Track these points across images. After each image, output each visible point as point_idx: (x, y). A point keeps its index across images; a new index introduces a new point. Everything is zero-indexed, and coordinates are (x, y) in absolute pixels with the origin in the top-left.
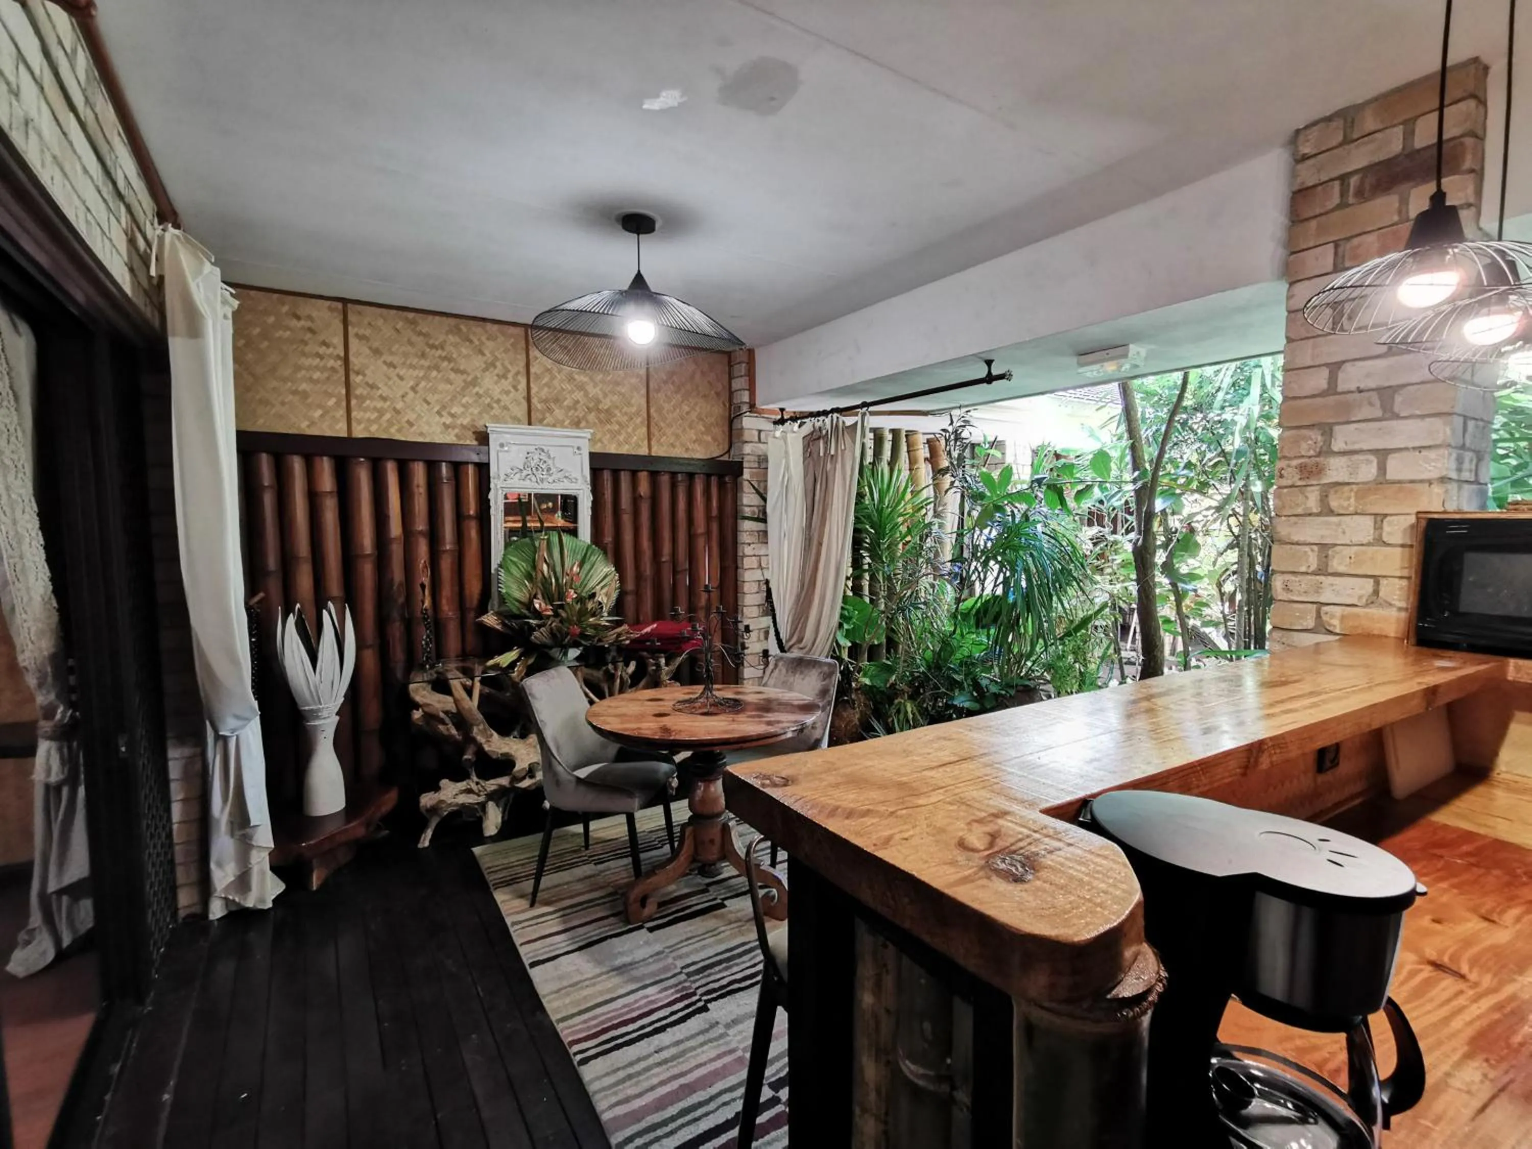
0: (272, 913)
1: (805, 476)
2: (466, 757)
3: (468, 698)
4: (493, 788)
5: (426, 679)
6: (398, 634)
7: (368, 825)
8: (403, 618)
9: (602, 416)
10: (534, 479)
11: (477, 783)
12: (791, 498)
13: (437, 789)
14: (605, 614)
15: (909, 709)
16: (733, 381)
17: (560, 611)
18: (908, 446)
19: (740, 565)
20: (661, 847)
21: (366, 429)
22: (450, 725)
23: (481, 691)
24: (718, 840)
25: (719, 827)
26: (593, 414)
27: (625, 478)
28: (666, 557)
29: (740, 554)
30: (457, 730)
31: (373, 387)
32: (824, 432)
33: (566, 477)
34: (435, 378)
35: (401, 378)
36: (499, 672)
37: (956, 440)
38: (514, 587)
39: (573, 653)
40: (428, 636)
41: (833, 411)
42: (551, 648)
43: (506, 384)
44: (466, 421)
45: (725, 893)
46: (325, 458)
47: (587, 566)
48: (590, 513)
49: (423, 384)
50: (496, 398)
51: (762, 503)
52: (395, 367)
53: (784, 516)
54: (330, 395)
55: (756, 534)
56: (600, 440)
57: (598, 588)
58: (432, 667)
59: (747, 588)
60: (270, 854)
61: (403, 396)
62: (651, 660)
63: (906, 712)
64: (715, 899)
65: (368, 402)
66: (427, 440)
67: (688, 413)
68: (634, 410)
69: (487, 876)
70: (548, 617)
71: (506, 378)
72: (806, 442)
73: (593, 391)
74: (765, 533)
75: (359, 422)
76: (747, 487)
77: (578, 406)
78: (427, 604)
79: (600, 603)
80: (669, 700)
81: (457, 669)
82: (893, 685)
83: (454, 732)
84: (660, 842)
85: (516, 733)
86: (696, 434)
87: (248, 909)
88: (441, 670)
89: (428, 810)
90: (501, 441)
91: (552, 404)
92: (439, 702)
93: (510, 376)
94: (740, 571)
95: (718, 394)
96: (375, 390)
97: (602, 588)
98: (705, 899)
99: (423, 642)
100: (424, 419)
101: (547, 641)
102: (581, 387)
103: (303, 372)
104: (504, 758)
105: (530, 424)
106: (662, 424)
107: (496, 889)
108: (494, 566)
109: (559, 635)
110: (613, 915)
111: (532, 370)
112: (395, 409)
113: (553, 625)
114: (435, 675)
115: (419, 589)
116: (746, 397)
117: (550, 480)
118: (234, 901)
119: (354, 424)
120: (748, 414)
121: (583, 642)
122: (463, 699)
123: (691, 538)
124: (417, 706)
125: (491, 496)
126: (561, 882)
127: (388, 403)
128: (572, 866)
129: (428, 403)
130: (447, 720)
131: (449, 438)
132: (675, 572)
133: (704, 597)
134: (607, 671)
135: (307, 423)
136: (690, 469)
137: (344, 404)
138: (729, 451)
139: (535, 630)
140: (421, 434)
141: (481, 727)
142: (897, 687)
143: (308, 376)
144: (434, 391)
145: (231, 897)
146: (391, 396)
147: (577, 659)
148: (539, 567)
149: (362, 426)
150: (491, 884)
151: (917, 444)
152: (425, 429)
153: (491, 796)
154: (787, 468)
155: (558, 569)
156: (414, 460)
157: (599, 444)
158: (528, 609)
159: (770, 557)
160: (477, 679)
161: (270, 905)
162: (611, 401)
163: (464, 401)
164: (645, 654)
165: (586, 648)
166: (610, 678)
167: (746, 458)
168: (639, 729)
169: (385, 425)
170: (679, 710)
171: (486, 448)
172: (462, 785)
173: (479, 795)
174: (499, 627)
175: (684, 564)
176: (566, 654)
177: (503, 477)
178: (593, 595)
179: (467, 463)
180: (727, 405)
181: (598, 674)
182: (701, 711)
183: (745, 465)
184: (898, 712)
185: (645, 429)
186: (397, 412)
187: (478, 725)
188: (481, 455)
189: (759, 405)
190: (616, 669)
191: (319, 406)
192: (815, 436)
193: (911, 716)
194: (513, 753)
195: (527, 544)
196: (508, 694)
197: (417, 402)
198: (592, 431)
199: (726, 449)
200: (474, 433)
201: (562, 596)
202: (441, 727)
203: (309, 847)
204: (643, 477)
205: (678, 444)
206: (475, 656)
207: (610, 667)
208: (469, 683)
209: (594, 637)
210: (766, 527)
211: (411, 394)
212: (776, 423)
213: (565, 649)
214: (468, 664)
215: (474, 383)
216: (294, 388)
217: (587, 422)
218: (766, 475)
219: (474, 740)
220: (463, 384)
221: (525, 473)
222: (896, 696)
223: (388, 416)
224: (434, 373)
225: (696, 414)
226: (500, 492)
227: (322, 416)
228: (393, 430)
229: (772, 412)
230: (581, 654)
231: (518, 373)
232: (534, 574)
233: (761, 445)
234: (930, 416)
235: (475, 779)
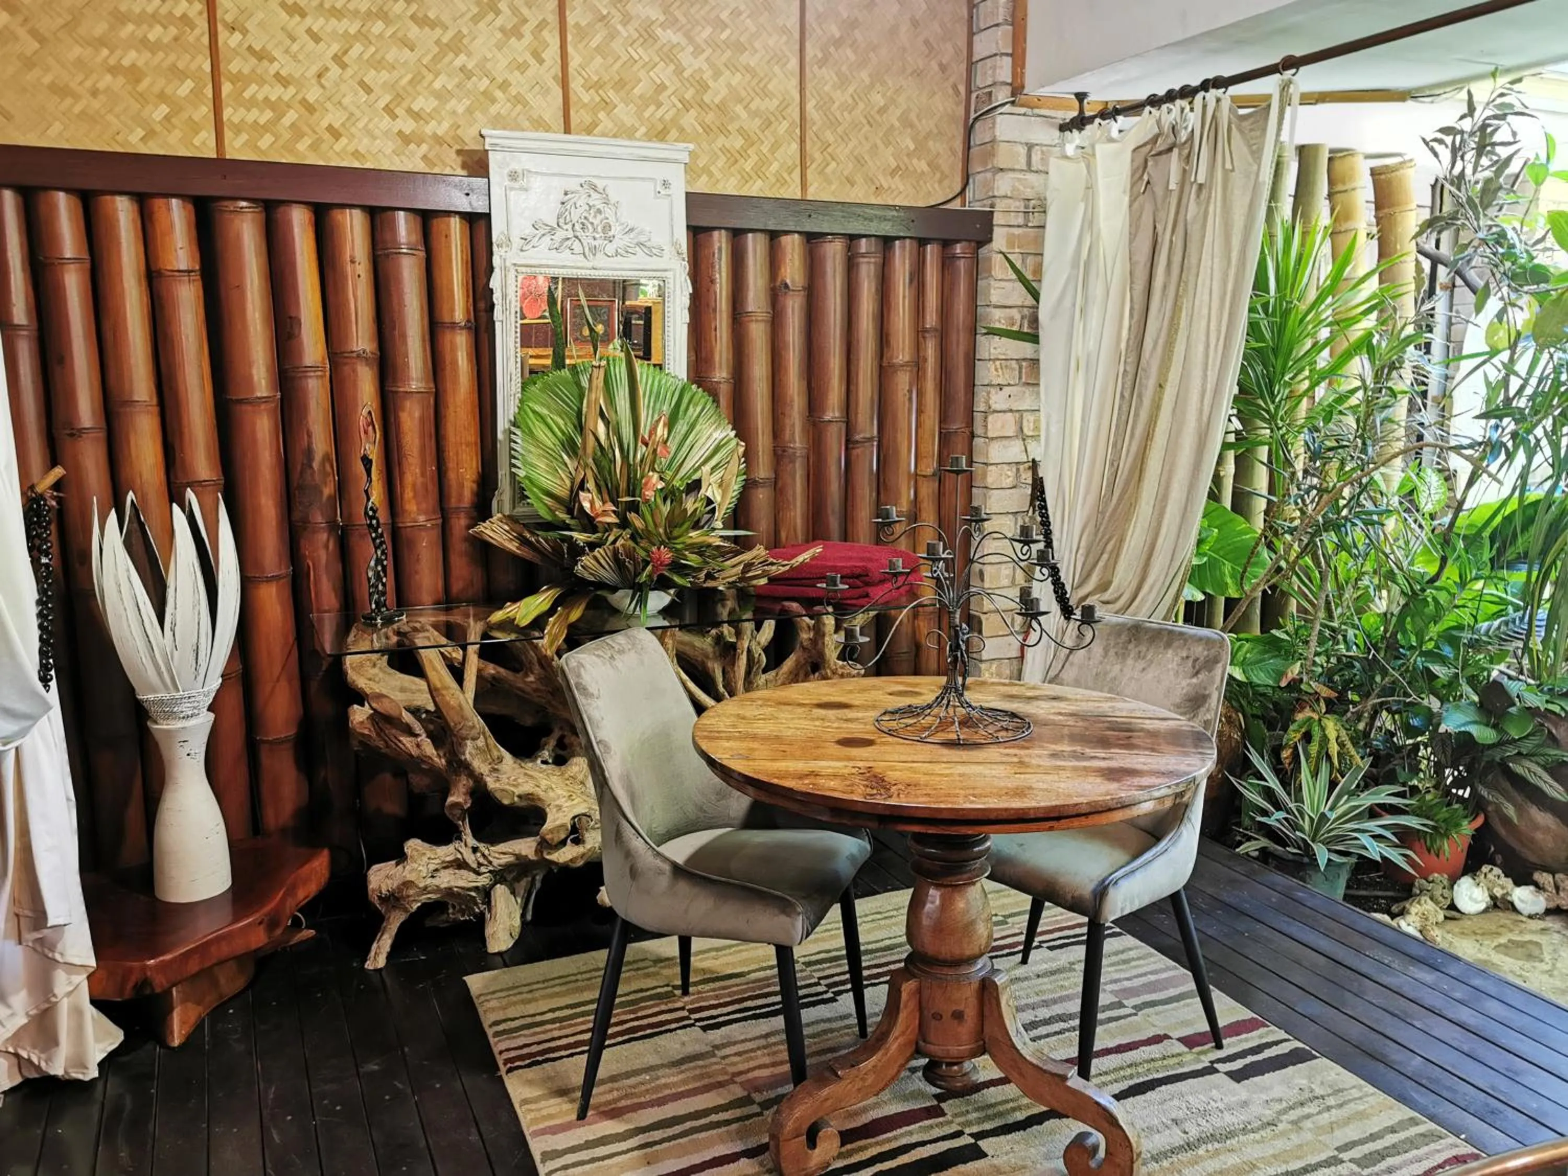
0: (100, 1086)
1: (1133, 236)
2: (451, 799)
3: (453, 684)
4: (506, 859)
5: (377, 646)
6: (323, 556)
7: (272, 923)
8: (332, 525)
9: (710, 118)
10: (577, 246)
11: (475, 850)
12: (1097, 290)
13: (400, 857)
14: (719, 524)
15: (1332, 734)
16: (976, 38)
17: (632, 516)
18: (1331, 182)
19: (979, 430)
20: (833, 1000)
21: (251, 144)
22: (423, 737)
23: (479, 671)
24: (970, 1013)
25: (975, 985)
26: (693, 112)
27: (755, 247)
28: (833, 411)
29: (980, 406)
30: (436, 748)
31: (261, 56)
32: (1183, 135)
33: (640, 244)
34: (380, 36)
35: (316, 38)
36: (513, 637)
37: (1481, 150)
38: (542, 464)
39: (658, 600)
40: (379, 561)
41: (1205, 86)
42: (614, 589)
43: (520, 47)
44: (444, 129)
45: (980, 1121)
46: (174, 201)
47: (681, 427)
48: (687, 319)
49: (357, 49)
50: (500, 80)
51: (1030, 301)
52: (303, 15)
53: (1079, 326)
54: (182, 75)
55: (1014, 364)
56: (706, 170)
57: (707, 468)
58: (388, 621)
59: (992, 477)
60: (89, 978)
61: (320, 76)
62: (807, 619)
63: (1325, 740)
64: (958, 1134)
65: (254, 87)
66: (368, 165)
67: (882, 111)
68: (772, 104)
69: (492, 1041)
70: (609, 527)
71: (520, 36)
72: (1140, 160)
73: (691, 62)
74: (1035, 362)
75: (238, 130)
76: (999, 268)
77: (663, 97)
78: (377, 496)
79: (709, 502)
80: (865, 708)
81: (436, 626)
82: (1295, 685)
83: (429, 749)
84: (829, 986)
85: (546, 754)
86: (896, 157)
87: (54, 1078)
88: (406, 629)
89: (384, 900)
90: (515, 166)
91: (611, 93)
92: (403, 690)
93: (527, 29)
94: (978, 442)
95: (943, 68)
96: (265, 63)
97: (713, 469)
98: (937, 1133)
99: (371, 574)
100: (360, 125)
101: (608, 575)
102: (669, 55)
103: (130, 27)
104: (524, 804)
105: (567, 130)
106: (829, 136)
107: (510, 1071)
108: (502, 424)
109: (629, 564)
110: (749, 1154)
111: (571, 19)
112: (304, 102)
113: (618, 544)
114: (395, 639)
115: (360, 468)
116: (1004, 70)
117: (610, 248)
118: (29, 1061)
119: (228, 134)
120: (1007, 108)
121: (677, 579)
122: (447, 688)
123: (884, 372)
124: (360, 698)
125: (495, 283)
126: (637, 1064)
127: (292, 90)
128: (658, 1030)
129: (368, 90)
130: (417, 727)
131: (411, 162)
132: (850, 443)
133: (906, 494)
134: (719, 639)
135: (140, 133)
136: (886, 229)
137: (209, 92)
138: (962, 192)
139: (582, 552)
140: (356, 154)
141: (481, 742)
142: (1303, 687)
143: (139, 33)
144: (378, 64)
145: (24, 1054)
146: (297, 75)
147: (665, 612)
148: (590, 425)
149: (244, 137)
150: (500, 1060)
151: (1352, 178)
152: (364, 144)
153: (500, 876)
154: (1090, 222)
155: (627, 431)
156: (343, 206)
157: (704, 178)
158: (570, 511)
159: (1042, 414)
160: (472, 650)
161: (94, 1073)
162: (729, 85)
163: (437, 85)
164: (795, 606)
165: (681, 592)
166: (727, 651)
167: (1000, 205)
168: (814, 774)
169: (287, 135)
170: (891, 733)
171: (483, 181)
172: (446, 852)
173: (478, 874)
174: (513, 546)
175: (867, 426)
176: (643, 602)
177: (517, 242)
178: (695, 486)
179: (448, 213)
180: (962, 89)
181: (703, 644)
182: (941, 737)
183: (998, 219)
184: (1307, 737)
185: (795, 146)
186: (310, 108)
187: (474, 739)
188: (473, 197)
189: (1032, 88)
190: (739, 634)
191: (162, 97)
192: (1161, 145)
193: (1334, 749)
194: (542, 794)
195: (565, 382)
196: (531, 678)
197: (344, 87)
198: (691, 146)
199: (958, 189)
200: (459, 152)
201: (633, 487)
202: (407, 742)
203: (164, 966)
204: (792, 246)
205: (859, 179)
206: (469, 602)
207: (726, 630)
208: (457, 655)
209: (700, 570)
210: (1037, 351)
211: (335, 70)
212: (1063, 128)
213: (640, 591)
214: (456, 618)
215: (456, 46)
216: (112, 61)
217: (682, 130)
218: (1039, 241)
219: (466, 767)
220: (436, 50)
221: (560, 234)
222: (1300, 704)
223: (291, 117)
224: (378, 27)
225: (898, 112)
226: (512, 275)
227: (167, 118)
228: (302, 146)
229: (1057, 103)
230: (673, 602)
231: (542, 25)
232: (579, 441)
233: (1030, 177)
234: (1410, 103)
235: (472, 842)
